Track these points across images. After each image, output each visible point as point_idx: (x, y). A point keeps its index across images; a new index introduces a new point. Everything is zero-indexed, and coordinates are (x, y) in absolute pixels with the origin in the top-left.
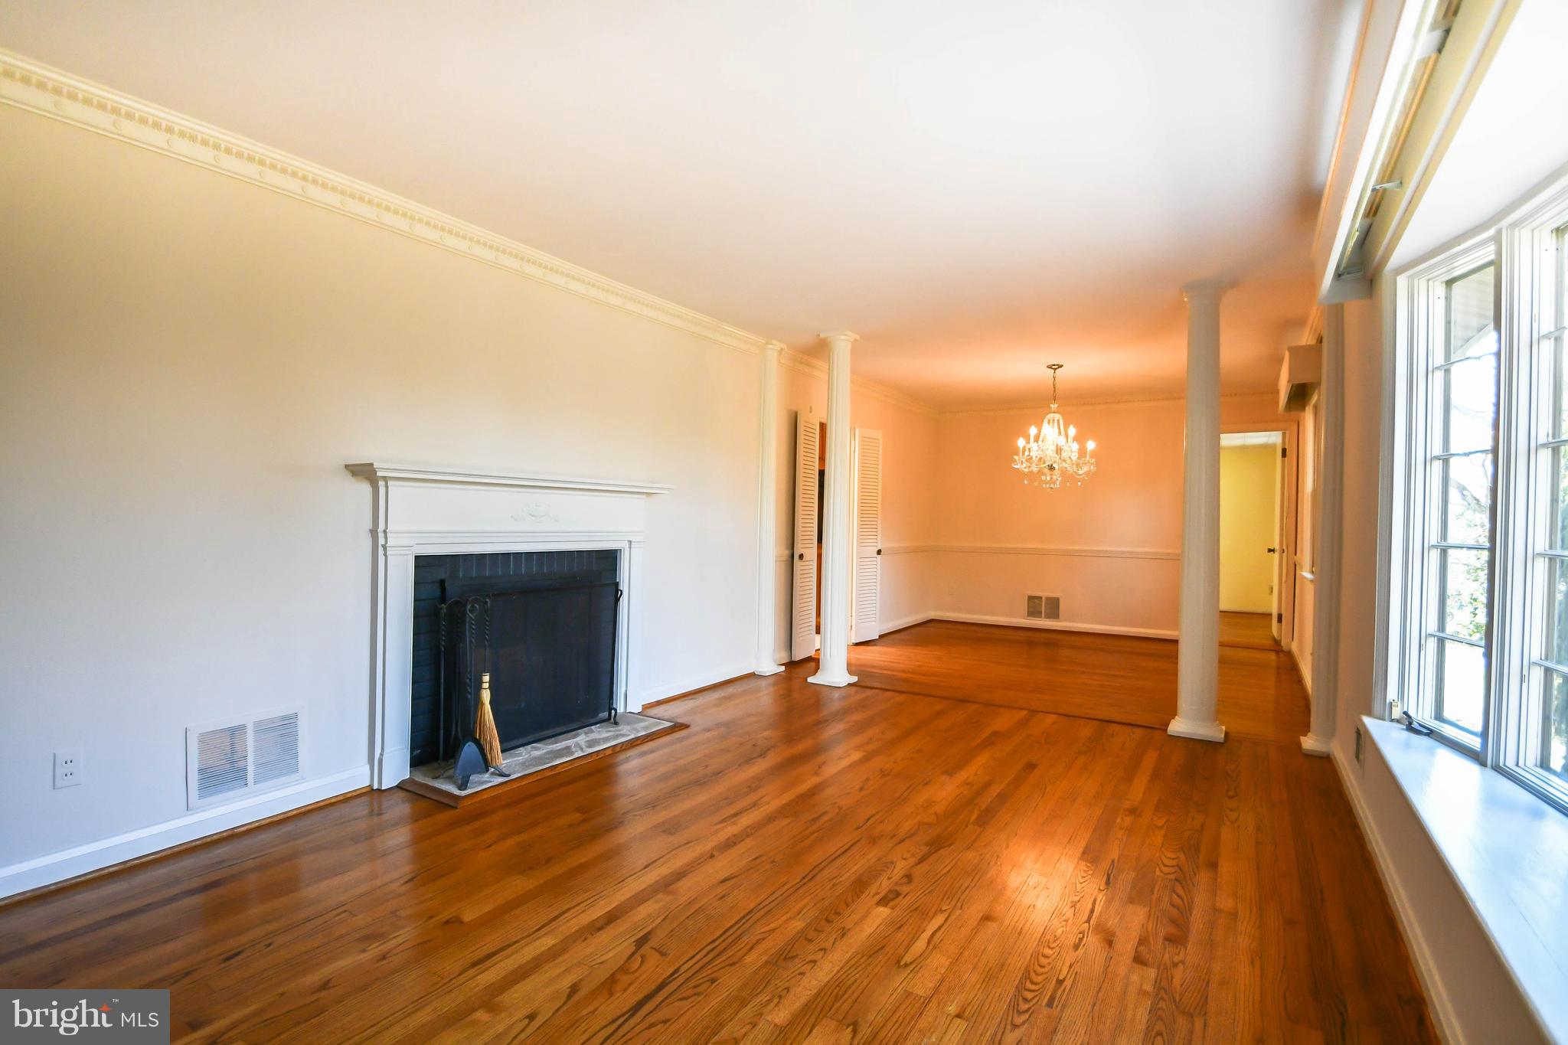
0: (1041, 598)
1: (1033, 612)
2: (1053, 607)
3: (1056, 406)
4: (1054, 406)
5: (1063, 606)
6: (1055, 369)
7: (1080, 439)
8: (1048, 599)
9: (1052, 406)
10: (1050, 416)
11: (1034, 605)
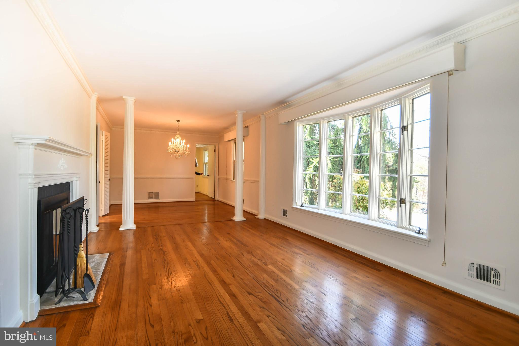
0: (153, 193)
1: (150, 198)
2: (157, 195)
3: (179, 133)
4: (178, 133)
5: (160, 195)
6: (178, 122)
7: (186, 144)
8: (155, 193)
9: (177, 133)
10: (177, 136)
11: (151, 195)
